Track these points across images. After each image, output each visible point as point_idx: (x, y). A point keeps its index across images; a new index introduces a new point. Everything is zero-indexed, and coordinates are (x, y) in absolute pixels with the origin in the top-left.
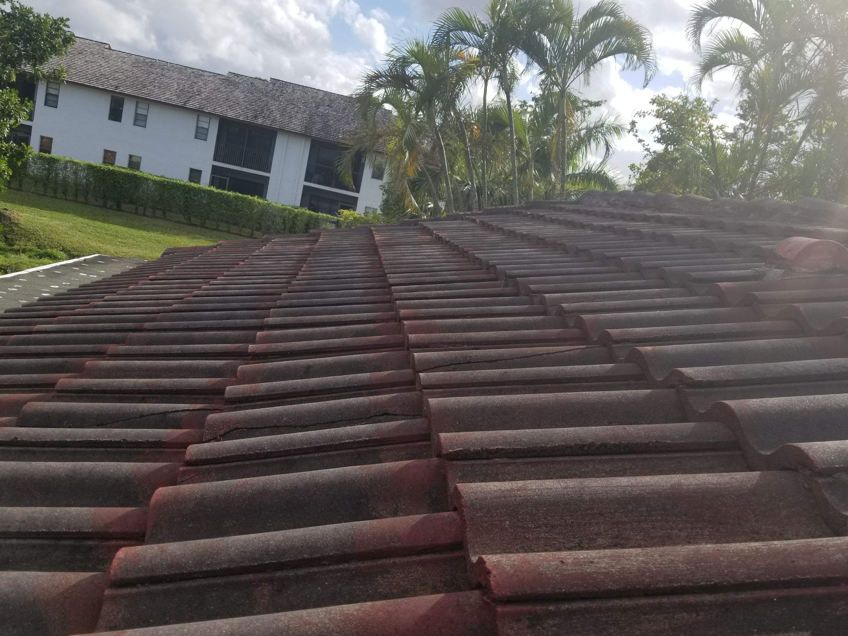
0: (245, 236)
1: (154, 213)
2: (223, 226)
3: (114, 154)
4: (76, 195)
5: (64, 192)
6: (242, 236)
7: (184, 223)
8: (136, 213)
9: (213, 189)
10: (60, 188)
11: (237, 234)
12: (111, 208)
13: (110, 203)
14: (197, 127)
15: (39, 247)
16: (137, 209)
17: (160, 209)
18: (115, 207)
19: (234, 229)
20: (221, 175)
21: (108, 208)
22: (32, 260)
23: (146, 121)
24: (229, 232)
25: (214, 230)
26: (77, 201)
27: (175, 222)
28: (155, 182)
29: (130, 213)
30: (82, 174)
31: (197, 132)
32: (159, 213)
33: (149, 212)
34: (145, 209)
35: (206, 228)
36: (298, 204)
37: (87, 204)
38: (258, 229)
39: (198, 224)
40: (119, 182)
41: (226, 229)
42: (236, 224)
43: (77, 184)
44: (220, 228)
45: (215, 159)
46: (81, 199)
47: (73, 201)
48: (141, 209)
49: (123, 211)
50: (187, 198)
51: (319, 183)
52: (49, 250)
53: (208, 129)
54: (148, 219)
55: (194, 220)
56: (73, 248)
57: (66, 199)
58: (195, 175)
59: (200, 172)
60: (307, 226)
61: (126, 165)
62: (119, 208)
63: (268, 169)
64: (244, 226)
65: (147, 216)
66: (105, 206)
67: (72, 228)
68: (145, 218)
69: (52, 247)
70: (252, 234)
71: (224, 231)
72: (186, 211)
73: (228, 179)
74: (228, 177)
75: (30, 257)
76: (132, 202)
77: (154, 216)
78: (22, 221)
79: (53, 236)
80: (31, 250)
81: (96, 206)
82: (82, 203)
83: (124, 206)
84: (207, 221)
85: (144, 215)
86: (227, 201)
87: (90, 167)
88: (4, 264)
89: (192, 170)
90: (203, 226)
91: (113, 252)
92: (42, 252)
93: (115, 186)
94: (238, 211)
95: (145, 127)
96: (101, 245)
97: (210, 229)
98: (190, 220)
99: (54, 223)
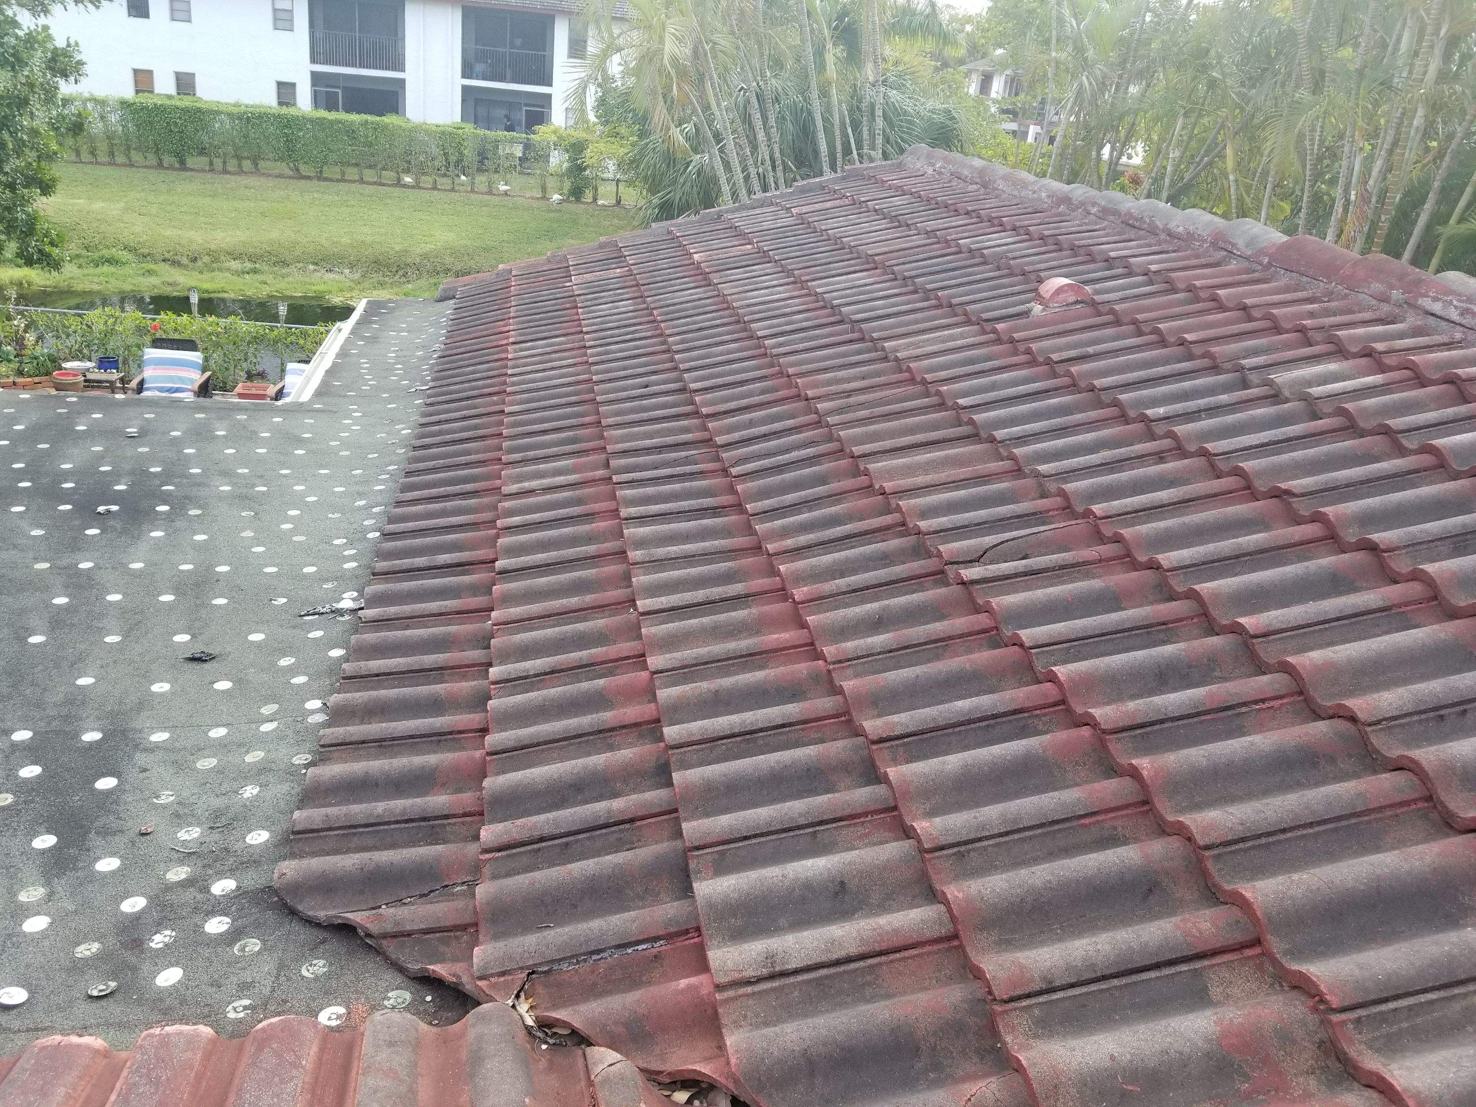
0: (389, 185)
1: (240, 166)
2: (352, 173)
3: (150, 73)
4: (112, 154)
5: (93, 153)
6: (384, 185)
7: (290, 177)
8: (212, 170)
9: (323, 113)
10: (85, 147)
11: (375, 183)
12: (171, 168)
13: (167, 160)
14: (275, 10)
15: (87, 248)
16: (211, 163)
17: (248, 158)
18: (177, 165)
19: (369, 175)
20: (327, 86)
21: (167, 168)
22: (86, 271)
23: (189, 11)
24: (361, 181)
25: (338, 181)
26: (115, 164)
27: (277, 177)
28: (230, 115)
29: (203, 171)
30: (113, 118)
31: (275, 19)
32: (247, 165)
33: (232, 165)
34: (225, 162)
35: (326, 179)
36: (458, 119)
37: (132, 165)
38: (407, 171)
39: (312, 174)
40: (176, 124)
41: (357, 177)
42: (370, 167)
43: (110, 137)
44: (346, 178)
45: (313, 60)
46: (120, 159)
47: (110, 164)
48: (218, 163)
49: (192, 170)
50: (286, 135)
51: (484, 78)
52: (106, 253)
53: (291, 11)
54: (233, 178)
55: (304, 169)
56: (139, 243)
57: (97, 163)
58: (286, 90)
59: (293, 85)
60: (482, 156)
61: (172, 90)
62: (183, 167)
63: (399, 65)
64: (384, 169)
65: (230, 173)
66: (160, 165)
67: (126, 209)
68: (227, 176)
69: (107, 247)
70: (399, 180)
71: (354, 182)
72: (290, 156)
73: (340, 91)
74: (338, 87)
75: (80, 267)
76: (202, 152)
77: (241, 172)
78: (50, 212)
79: (103, 228)
80: (78, 256)
81: (146, 167)
82: (124, 165)
83: (190, 162)
84: (325, 168)
85: (225, 172)
86: (350, 132)
87: (124, 104)
88: (48, 283)
89: (280, 85)
90: (320, 178)
91: (201, 241)
92: (96, 255)
93: (171, 131)
94: (370, 145)
95: (189, 21)
96: (180, 232)
97: (331, 180)
98: (297, 170)
99: (98, 205)
